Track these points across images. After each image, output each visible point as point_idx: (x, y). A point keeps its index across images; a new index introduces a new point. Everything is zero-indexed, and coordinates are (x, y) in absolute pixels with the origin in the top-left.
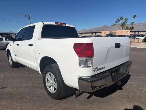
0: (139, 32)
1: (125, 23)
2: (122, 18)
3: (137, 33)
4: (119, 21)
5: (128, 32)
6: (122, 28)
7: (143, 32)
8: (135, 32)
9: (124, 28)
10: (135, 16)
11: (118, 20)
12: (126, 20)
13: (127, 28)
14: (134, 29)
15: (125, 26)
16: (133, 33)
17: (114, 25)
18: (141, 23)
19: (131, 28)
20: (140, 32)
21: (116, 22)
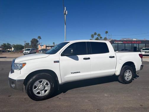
2: (95, 34)
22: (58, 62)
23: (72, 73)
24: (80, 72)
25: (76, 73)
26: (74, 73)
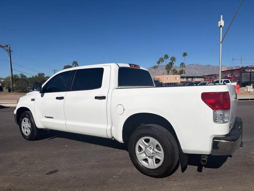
0: (192, 77)
1: (171, 64)
3: (190, 80)
4: (163, 61)
5: (177, 78)
6: (168, 72)
7: (198, 77)
8: (187, 78)
9: (170, 72)
10: (185, 54)
11: (161, 60)
12: (173, 59)
13: (175, 72)
14: (185, 73)
15: (172, 69)
16: (185, 80)
17: (155, 67)
18: (193, 65)
19: (181, 72)
20: (195, 77)
21: (159, 62)
23: (45, 117)
24: (53, 118)
26: (48, 117)
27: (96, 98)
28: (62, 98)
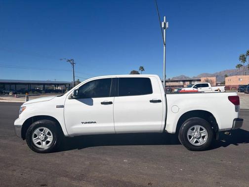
22: (63, 106)
23: (82, 123)
24: (95, 122)
25: (89, 123)
26: (86, 123)
27: (152, 101)
28: (111, 103)
